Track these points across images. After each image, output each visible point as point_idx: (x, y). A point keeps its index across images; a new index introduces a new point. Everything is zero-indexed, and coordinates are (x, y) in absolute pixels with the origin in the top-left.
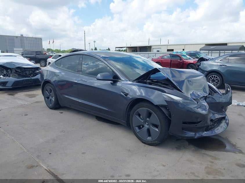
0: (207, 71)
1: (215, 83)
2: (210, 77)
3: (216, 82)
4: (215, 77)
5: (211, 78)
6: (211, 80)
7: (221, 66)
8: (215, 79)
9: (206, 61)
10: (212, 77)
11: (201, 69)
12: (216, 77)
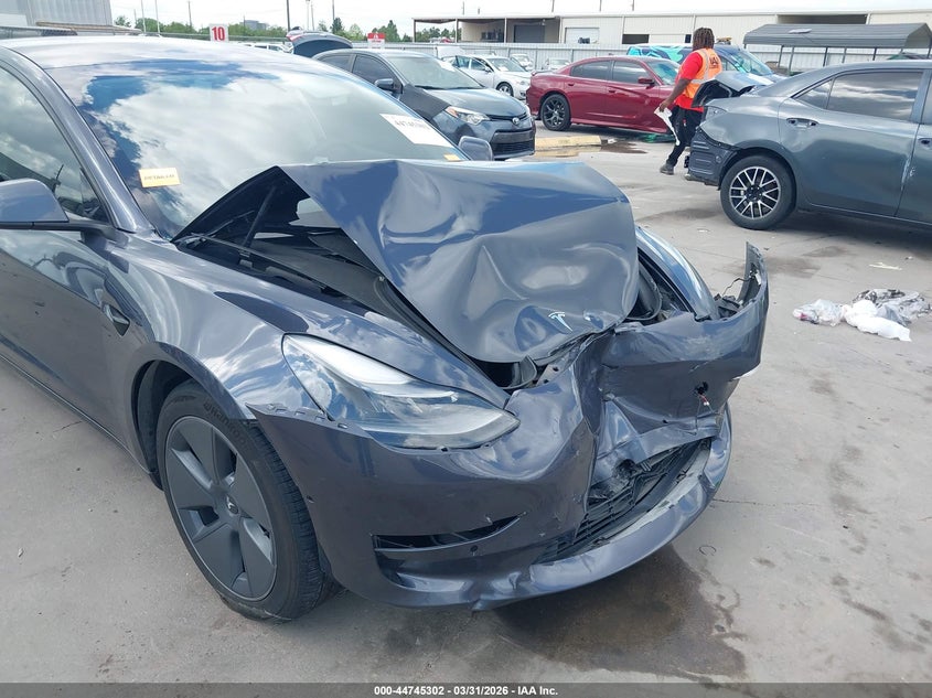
0: (729, 147)
1: (759, 202)
2: (743, 176)
3: (764, 199)
4: (761, 172)
5: (746, 181)
6: (745, 188)
7: (792, 125)
8: (761, 185)
9: (733, 96)
10: (751, 173)
11: (708, 138)
12: (769, 177)
